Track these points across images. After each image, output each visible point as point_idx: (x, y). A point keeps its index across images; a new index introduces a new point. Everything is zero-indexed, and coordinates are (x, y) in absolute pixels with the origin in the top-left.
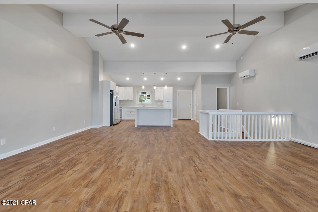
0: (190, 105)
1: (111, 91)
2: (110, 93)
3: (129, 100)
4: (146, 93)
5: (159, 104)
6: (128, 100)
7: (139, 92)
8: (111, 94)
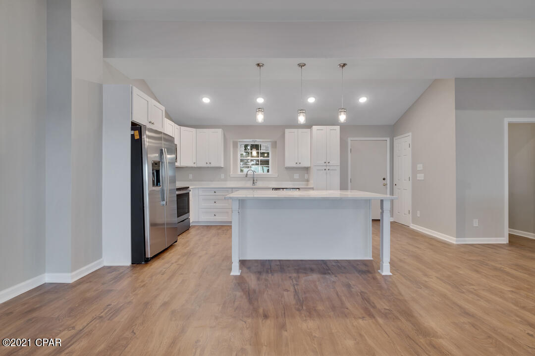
0: (384, 179)
1: (135, 126)
2: (133, 136)
3: (212, 165)
4: (256, 147)
5: (296, 176)
6: (208, 165)
7: (239, 144)
8: (137, 137)
